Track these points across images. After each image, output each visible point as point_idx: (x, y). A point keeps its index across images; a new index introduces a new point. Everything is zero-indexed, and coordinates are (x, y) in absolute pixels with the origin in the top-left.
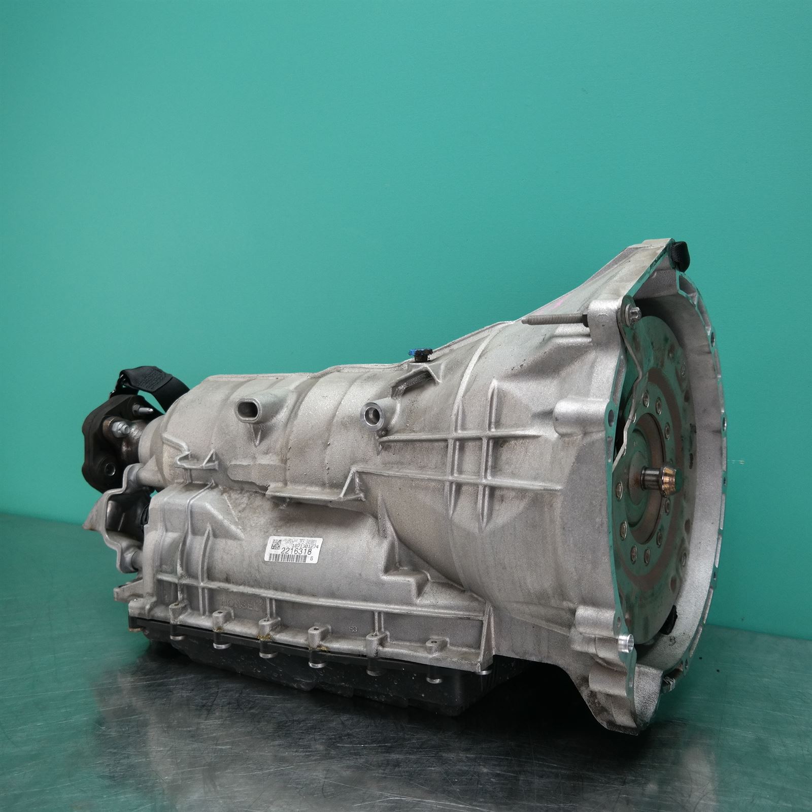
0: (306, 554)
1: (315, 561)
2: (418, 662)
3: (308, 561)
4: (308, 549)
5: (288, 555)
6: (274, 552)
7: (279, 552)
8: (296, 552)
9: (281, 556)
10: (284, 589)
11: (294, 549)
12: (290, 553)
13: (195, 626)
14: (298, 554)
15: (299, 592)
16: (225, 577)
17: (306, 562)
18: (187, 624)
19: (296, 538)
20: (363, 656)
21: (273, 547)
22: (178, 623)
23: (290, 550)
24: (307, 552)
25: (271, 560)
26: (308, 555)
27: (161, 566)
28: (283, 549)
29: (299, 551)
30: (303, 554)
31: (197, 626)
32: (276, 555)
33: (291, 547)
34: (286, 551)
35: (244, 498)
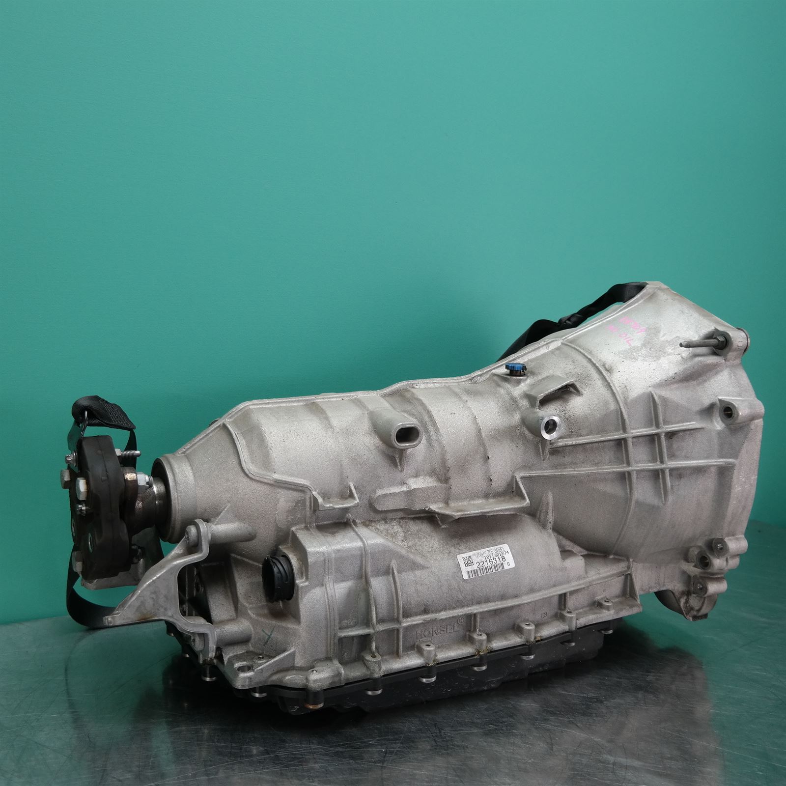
0: (502, 561)
1: (513, 565)
2: (603, 621)
3: (506, 567)
4: (500, 557)
5: (486, 568)
6: (469, 568)
7: (475, 567)
8: (491, 563)
9: (479, 571)
10: (487, 600)
11: (488, 560)
12: (486, 565)
13: (403, 669)
14: (494, 564)
15: (503, 597)
16: (423, 609)
17: (505, 569)
18: (393, 672)
19: (483, 550)
20: (566, 632)
21: (467, 565)
22: (382, 675)
23: (485, 563)
24: (501, 560)
25: (471, 577)
26: (504, 562)
27: (340, 622)
28: (478, 564)
29: (494, 561)
30: (499, 562)
31: (406, 669)
32: (474, 570)
33: (484, 560)
34: (481, 564)
35: (395, 527)
